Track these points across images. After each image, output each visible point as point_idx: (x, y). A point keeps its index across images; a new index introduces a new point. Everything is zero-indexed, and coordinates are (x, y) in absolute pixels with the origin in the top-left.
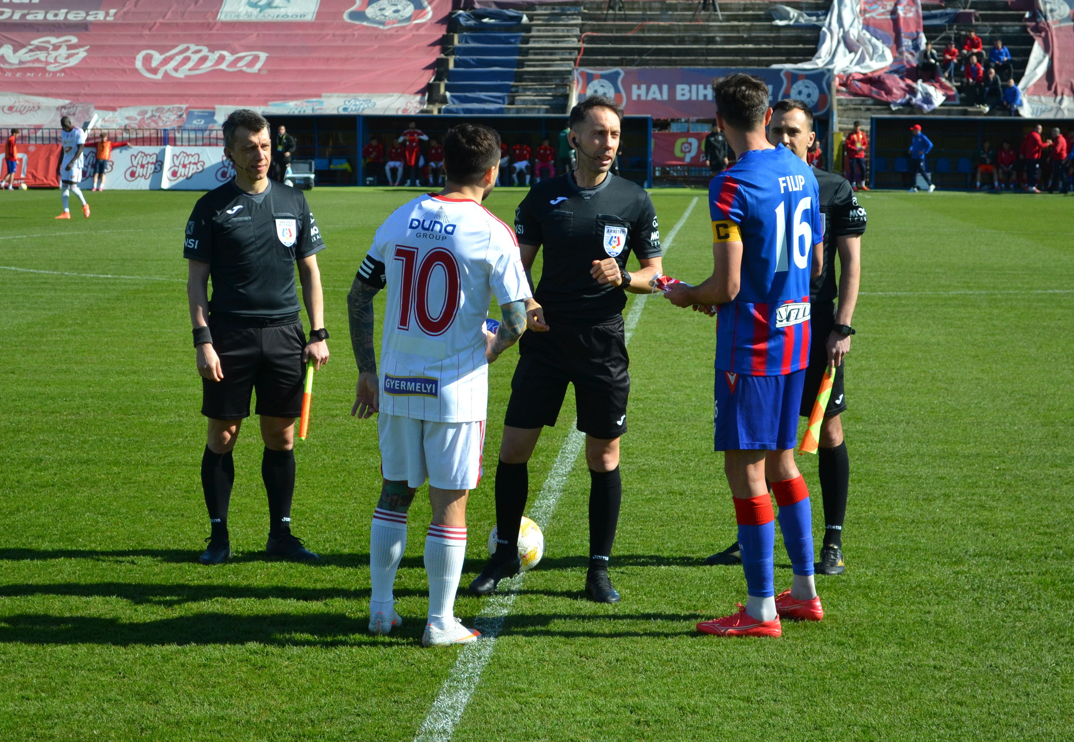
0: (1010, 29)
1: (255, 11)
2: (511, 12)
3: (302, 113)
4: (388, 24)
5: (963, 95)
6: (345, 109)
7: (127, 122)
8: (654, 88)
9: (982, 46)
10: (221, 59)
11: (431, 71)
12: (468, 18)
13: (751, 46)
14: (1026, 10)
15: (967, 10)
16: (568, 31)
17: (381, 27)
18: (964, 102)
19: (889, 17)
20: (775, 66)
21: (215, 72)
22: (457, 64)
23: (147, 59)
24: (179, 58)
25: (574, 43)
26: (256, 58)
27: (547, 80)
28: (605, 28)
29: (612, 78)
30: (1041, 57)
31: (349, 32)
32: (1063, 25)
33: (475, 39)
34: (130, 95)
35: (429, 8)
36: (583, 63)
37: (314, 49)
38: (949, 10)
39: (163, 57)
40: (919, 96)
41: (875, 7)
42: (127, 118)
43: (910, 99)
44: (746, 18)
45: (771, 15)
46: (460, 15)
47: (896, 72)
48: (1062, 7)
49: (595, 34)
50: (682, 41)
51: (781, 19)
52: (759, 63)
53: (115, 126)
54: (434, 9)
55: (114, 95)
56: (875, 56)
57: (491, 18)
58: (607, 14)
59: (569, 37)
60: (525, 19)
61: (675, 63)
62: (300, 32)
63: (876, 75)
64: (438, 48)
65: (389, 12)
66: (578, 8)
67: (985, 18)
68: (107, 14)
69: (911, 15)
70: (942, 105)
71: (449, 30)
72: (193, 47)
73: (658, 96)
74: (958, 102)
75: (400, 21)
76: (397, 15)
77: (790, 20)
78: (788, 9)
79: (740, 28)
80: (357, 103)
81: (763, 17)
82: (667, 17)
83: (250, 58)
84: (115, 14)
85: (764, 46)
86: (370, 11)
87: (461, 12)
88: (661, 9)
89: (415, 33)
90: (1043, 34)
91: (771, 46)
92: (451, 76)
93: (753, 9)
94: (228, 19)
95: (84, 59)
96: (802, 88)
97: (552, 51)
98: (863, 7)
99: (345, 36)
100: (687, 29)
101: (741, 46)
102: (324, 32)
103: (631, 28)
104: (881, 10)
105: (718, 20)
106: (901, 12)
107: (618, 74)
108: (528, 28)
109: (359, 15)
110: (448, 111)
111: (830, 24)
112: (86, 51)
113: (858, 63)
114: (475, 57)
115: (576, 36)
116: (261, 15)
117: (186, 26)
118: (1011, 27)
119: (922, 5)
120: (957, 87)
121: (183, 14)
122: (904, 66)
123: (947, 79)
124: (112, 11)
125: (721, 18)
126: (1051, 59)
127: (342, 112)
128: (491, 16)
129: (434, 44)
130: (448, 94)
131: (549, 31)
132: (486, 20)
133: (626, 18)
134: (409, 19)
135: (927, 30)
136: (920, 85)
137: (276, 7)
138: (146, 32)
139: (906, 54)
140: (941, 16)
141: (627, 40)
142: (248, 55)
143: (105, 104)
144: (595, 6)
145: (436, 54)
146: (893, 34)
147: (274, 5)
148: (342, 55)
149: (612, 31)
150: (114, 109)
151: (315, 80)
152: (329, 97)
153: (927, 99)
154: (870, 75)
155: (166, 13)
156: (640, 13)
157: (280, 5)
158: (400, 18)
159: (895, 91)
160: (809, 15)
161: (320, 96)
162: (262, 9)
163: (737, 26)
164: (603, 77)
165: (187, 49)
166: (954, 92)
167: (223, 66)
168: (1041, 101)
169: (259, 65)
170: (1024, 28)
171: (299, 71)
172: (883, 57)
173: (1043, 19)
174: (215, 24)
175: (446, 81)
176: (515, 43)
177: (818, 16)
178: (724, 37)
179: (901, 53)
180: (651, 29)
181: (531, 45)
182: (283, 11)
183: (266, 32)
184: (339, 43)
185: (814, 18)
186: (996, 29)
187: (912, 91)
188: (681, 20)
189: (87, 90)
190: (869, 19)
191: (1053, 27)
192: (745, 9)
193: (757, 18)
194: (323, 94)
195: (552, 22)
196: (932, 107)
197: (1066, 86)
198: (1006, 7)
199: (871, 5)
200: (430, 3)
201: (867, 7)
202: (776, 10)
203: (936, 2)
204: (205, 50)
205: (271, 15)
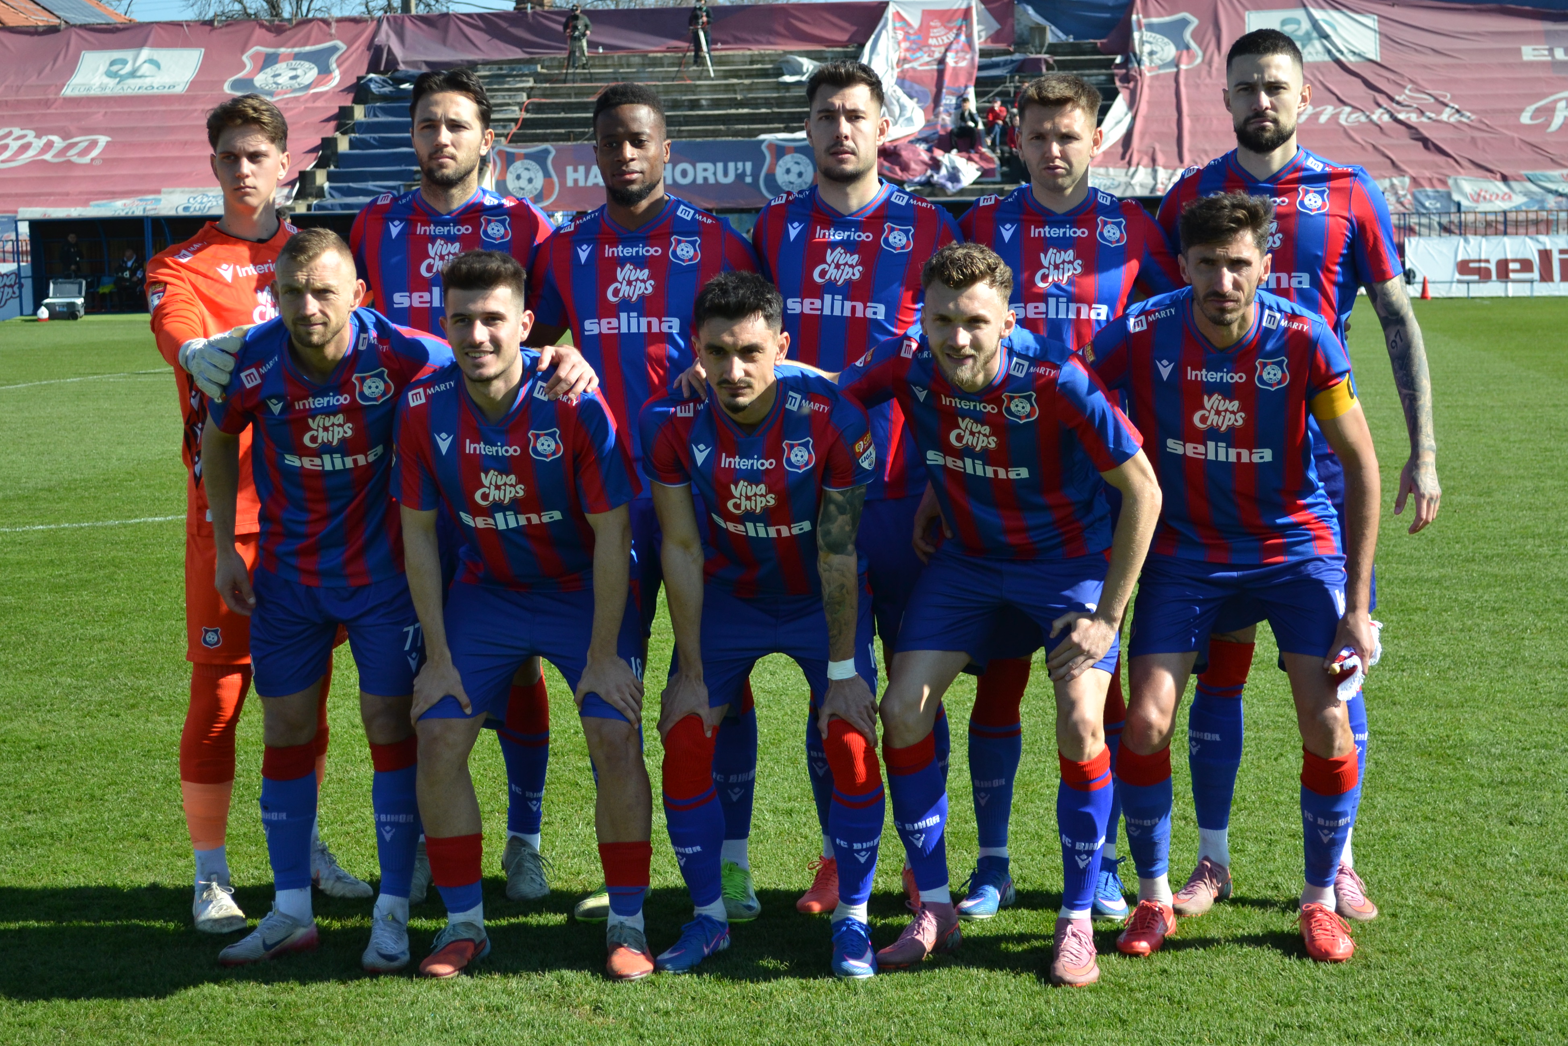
1: (111, 82)
3: (130, 214)
4: (278, 94)
5: (1005, 169)
6: (186, 209)
11: (313, 155)
12: (383, 83)
13: (746, 111)
14: (1117, 54)
15: (1041, 56)
16: (510, 97)
18: (1006, 178)
19: (935, 67)
20: (762, 137)
21: (35, 164)
22: (353, 144)
25: (516, 113)
26: (93, 144)
28: (561, 91)
29: (540, 159)
30: (1122, 115)
32: (1162, 72)
33: (386, 111)
35: (337, 73)
36: (517, 139)
37: (171, 130)
38: (1015, 57)
40: (943, 171)
41: (918, 54)
43: (932, 176)
44: (749, 74)
45: (781, 69)
46: (371, 80)
47: (924, 140)
48: (1166, 48)
49: (544, 101)
51: (792, 74)
54: (343, 74)
56: (902, 120)
58: (567, 74)
59: (508, 104)
62: (163, 108)
63: (897, 145)
64: (330, 124)
65: (283, 80)
66: (532, 67)
69: (962, 64)
70: (975, 183)
71: (352, 101)
72: (17, 132)
74: (998, 178)
75: (295, 90)
76: (294, 82)
77: (803, 74)
78: (802, 60)
79: (737, 88)
80: (205, 200)
81: (771, 72)
82: (646, 75)
83: (86, 144)
85: (763, 110)
86: (261, 79)
87: (376, 76)
89: (310, 105)
90: (1131, 85)
94: (76, 93)
96: (790, 165)
98: (902, 55)
100: (667, 90)
101: (733, 111)
104: (926, 59)
105: (708, 78)
106: (950, 60)
110: (321, 207)
114: (376, 135)
115: (520, 104)
116: (119, 87)
117: (18, 104)
119: (980, 50)
120: (1000, 158)
121: (19, 88)
122: (937, 133)
123: (989, 147)
125: (712, 75)
126: (1134, 118)
127: (181, 213)
129: (328, 120)
130: (327, 185)
134: (308, 87)
135: (980, 83)
136: (948, 157)
137: (140, 77)
139: (943, 116)
142: (83, 140)
144: (555, 63)
145: (326, 133)
146: (934, 90)
147: (139, 74)
149: (569, 96)
151: (160, 171)
152: (170, 193)
153: (954, 176)
156: (611, 70)
157: (147, 74)
158: (297, 86)
159: (913, 165)
161: (158, 192)
162: (122, 78)
163: (733, 85)
164: (527, 156)
165: (10, 134)
166: (994, 164)
167: (48, 157)
168: (1108, 175)
169: (94, 153)
170: (1111, 78)
171: (143, 159)
172: (910, 120)
173: (1136, 65)
174: (56, 100)
175: (332, 168)
178: (712, 100)
179: (937, 115)
182: (147, 81)
183: (119, 110)
187: (936, 165)
188: (664, 79)
190: (907, 70)
191: (1147, 74)
192: (752, 63)
193: (764, 73)
194: (164, 190)
195: (495, 87)
196: (959, 186)
197: (1146, 153)
198: (1095, 51)
199: (914, 51)
200: (339, 66)
201: (908, 55)
202: (787, 62)
203: (1002, 46)
204: (31, 135)
205: (132, 87)
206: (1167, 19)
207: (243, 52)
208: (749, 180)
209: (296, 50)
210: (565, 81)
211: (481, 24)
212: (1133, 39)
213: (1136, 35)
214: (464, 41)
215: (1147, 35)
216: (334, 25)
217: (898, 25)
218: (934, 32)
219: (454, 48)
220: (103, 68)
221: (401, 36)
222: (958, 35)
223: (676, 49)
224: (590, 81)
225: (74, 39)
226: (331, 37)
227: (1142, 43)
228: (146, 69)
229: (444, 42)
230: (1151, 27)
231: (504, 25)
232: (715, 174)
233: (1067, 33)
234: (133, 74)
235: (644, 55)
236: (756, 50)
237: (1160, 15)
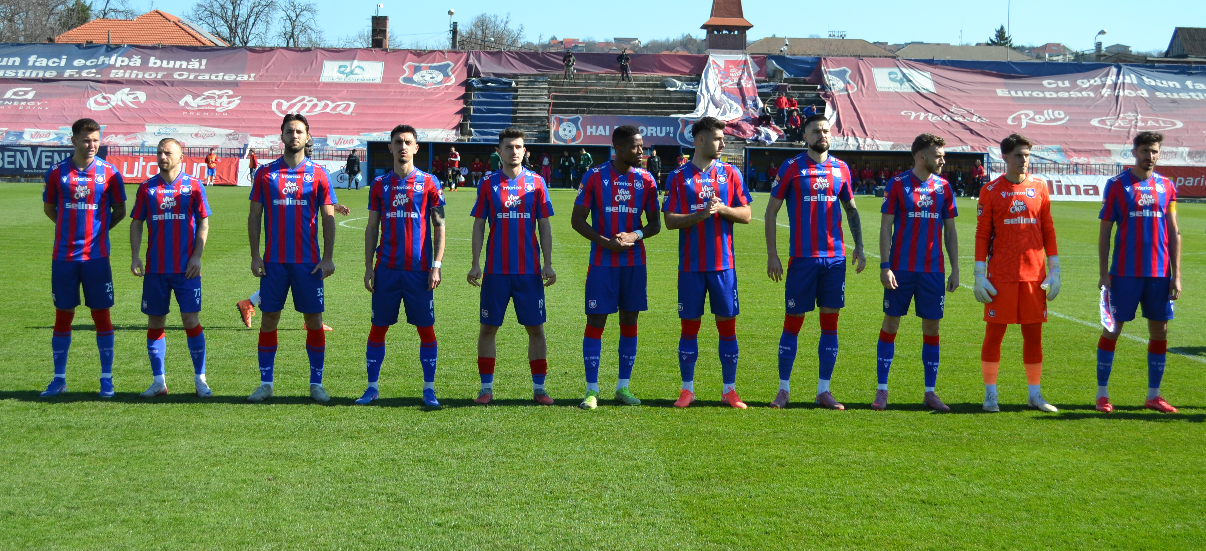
0: (810, 96)
1: (344, 76)
2: (504, 80)
3: (382, 140)
4: (428, 85)
5: (788, 135)
7: (272, 144)
8: (601, 128)
9: (797, 106)
10: (326, 106)
11: (460, 115)
12: (478, 83)
13: (654, 103)
14: (817, 84)
15: (782, 84)
16: (541, 92)
17: (424, 87)
18: (790, 139)
19: (737, 87)
20: (672, 116)
22: (475, 111)
23: (279, 105)
24: (299, 105)
25: (545, 99)
26: (348, 106)
27: (532, 122)
28: (564, 90)
29: (575, 122)
30: (832, 113)
31: (404, 90)
33: (484, 96)
34: (271, 128)
35: (453, 76)
36: (554, 112)
37: (385, 100)
38: (772, 83)
39: (289, 104)
40: (763, 135)
41: (727, 80)
42: (271, 142)
43: (758, 137)
44: (649, 86)
45: (665, 84)
46: (473, 81)
47: (746, 120)
48: (840, 83)
49: (558, 94)
50: (612, 99)
51: (671, 87)
52: (662, 113)
53: (264, 147)
54: (456, 77)
55: (261, 127)
56: (732, 110)
57: (493, 83)
58: (565, 82)
59: (542, 95)
60: (514, 84)
61: (610, 113)
62: (374, 90)
63: (735, 122)
64: (462, 101)
65: (428, 79)
66: (544, 78)
67: (793, 88)
68: (249, 77)
69: (749, 86)
70: (776, 141)
71: (466, 90)
72: (307, 98)
73: (603, 134)
74: (785, 139)
75: (435, 84)
76: (433, 80)
77: (677, 87)
78: (675, 80)
79: (647, 92)
81: (660, 85)
82: (600, 84)
83: (345, 105)
84: (255, 77)
85: (662, 103)
86: (416, 77)
87: (474, 79)
88: (596, 79)
89: (446, 91)
90: (830, 99)
91: (667, 103)
92: (472, 118)
93: (652, 80)
94: (327, 81)
95: (239, 104)
97: (533, 104)
98: (720, 80)
99: (402, 93)
100: (614, 92)
102: (389, 90)
103: (579, 91)
104: (732, 82)
106: (743, 83)
107: (578, 119)
108: (516, 90)
109: (409, 80)
110: (473, 140)
111: (701, 90)
112: (239, 99)
113: (722, 115)
114: (485, 107)
115: (546, 95)
116: (347, 78)
117: (301, 85)
118: (810, 95)
119: (755, 80)
120: (784, 130)
121: (298, 77)
123: (777, 125)
124: (253, 75)
125: (635, 85)
126: (838, 114)
128: (492, 81)
129: (459, 99)
130: (472, 130)
131: (529, 91)
132: (489, 84)
133: (575, 84)
134: (441, 83)
135: (760, 95)
136: (762, 129)
137: (357, 74)
138: (276, 88)
139: (750, 110)
140: (767, 87)
141: (578, 98)
142: (343, 104)
143: (256, 133)
144: (555, 77)
145: (461, 105)
146: (741, 97)
147: (355, 72)
148: (402, 104)
149: (567, 92)
150: (262, 136)
151: (387, 120)
153: (768, 137)
154: (731, 122)
155: (287, 77)
156: (584, 81)
157: (359, 73)
158: (435, 82)
159: (748, 132)
160: (688, 85)
162: (347, 75)
163: (645, 90)
164: (569, 120)
165: (304, 99)
166: (782, 133)
167: (328, 110)
169: (350, 110)
170: (818, 95)
172: (737, 111)
173: (829, 90)
174: (319, 83)
175: (470, 122)
176: (508, 99)
177: (693, 85)
178: (638, 97)
179: (747, 109)
180: (591, 91)
181: (519, 100)
182: (361, 77)
183: (352, 89)
184: (399, 97)
185: (691, 87)
186: (802, 95)
187: (759, 133)
188: (609, 86)
189: (244, 124)
190: (725, 87)
191: (836, 95)
192: (647, 80)
193: (656, 86)
195: (530, 86)
196: (771, 142)
197: (849, 130)
198: (805, 82)
199: (725, 79)
200: (453, 73)
201: (722, 80)
202: (667, 81)
203: (763, 78)
204: (315, 101)
205: (353, 79)
206: (837, 69)
207: (403, 64)
208: (672, 135)
209: (430, 65)
210: (562, 85)
211: (517, 56)
212: (824, 78)
213: (825, 76)
214: (509, 64)
215: (830, 76)
216: (446, 54)
217: (715, 66)
218: (732, 70)
219: (505, 67)
220: (336, 69)
221: (479, 60)
222: (743, 73)
223: (610, 73)
224: (575, 85)
225: (319, 55)
226: (446, 59)
227: (829, 80)
228: (357, 70)
229: (500, 63)
230: (830, 73)
231: (528, 58)
232: (656, 132)
233: (791, 75)
234: (352, 72)
235: (597, 74)
236: (649, 75)
237: (833, 68)
